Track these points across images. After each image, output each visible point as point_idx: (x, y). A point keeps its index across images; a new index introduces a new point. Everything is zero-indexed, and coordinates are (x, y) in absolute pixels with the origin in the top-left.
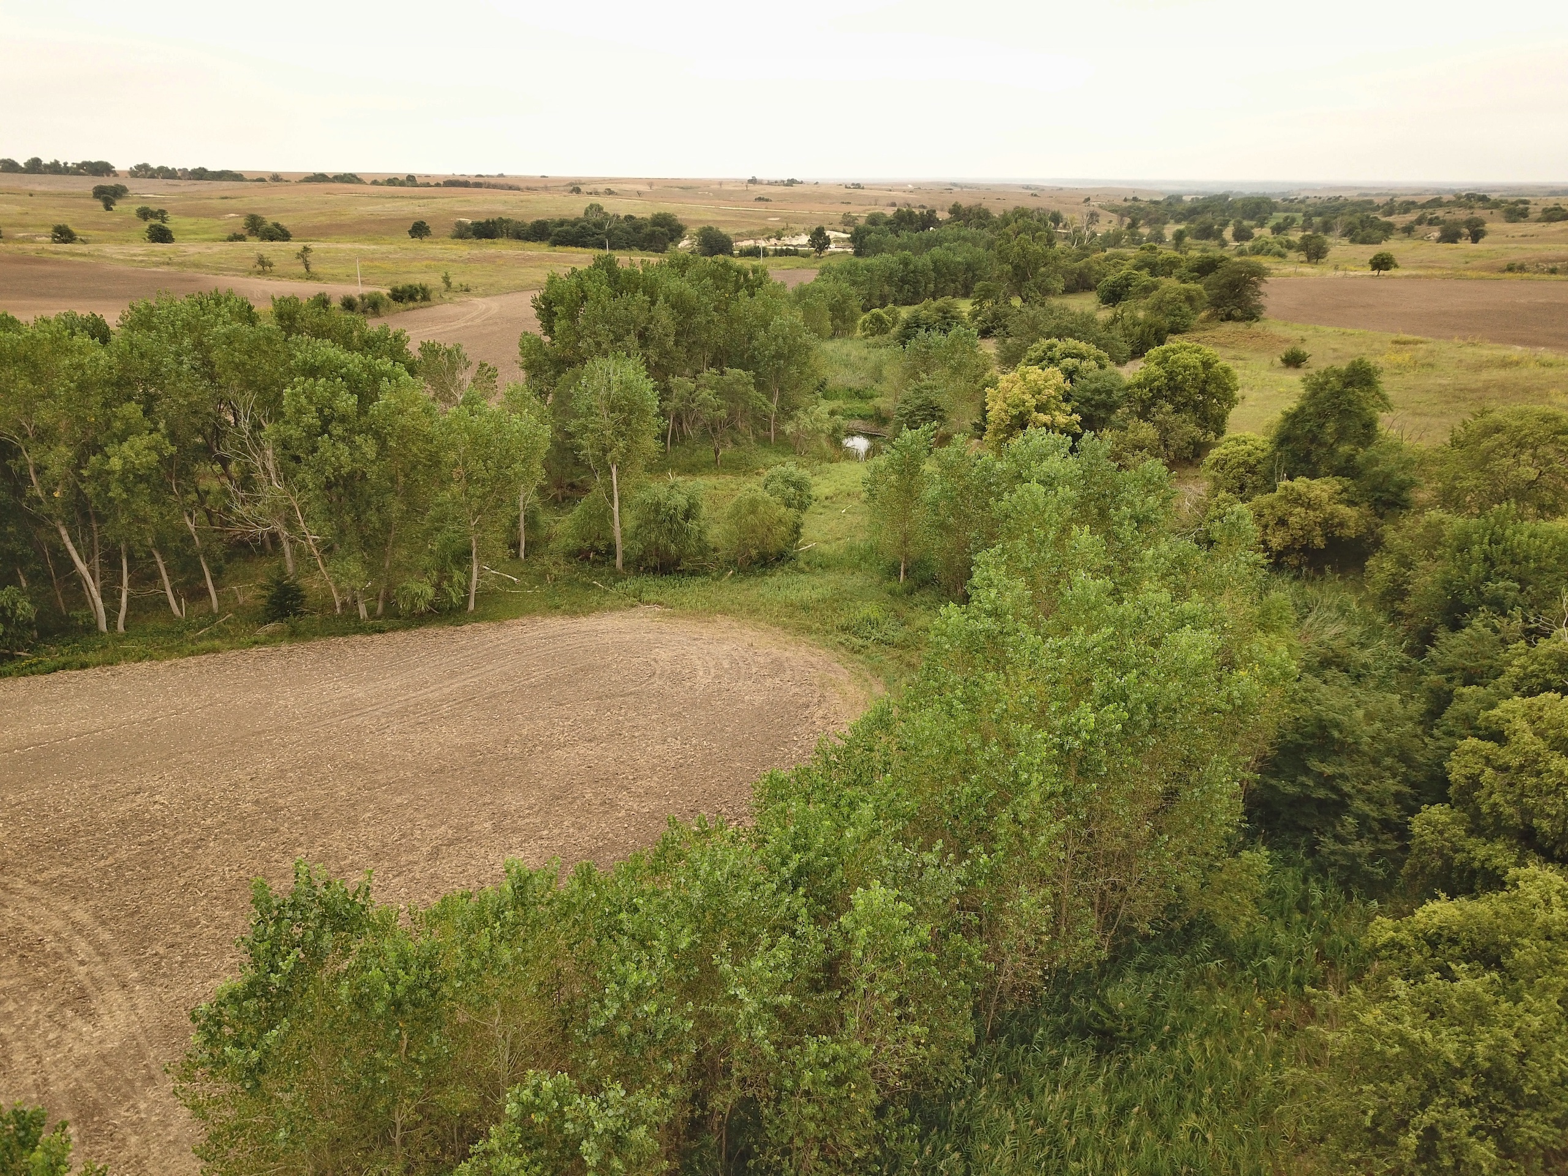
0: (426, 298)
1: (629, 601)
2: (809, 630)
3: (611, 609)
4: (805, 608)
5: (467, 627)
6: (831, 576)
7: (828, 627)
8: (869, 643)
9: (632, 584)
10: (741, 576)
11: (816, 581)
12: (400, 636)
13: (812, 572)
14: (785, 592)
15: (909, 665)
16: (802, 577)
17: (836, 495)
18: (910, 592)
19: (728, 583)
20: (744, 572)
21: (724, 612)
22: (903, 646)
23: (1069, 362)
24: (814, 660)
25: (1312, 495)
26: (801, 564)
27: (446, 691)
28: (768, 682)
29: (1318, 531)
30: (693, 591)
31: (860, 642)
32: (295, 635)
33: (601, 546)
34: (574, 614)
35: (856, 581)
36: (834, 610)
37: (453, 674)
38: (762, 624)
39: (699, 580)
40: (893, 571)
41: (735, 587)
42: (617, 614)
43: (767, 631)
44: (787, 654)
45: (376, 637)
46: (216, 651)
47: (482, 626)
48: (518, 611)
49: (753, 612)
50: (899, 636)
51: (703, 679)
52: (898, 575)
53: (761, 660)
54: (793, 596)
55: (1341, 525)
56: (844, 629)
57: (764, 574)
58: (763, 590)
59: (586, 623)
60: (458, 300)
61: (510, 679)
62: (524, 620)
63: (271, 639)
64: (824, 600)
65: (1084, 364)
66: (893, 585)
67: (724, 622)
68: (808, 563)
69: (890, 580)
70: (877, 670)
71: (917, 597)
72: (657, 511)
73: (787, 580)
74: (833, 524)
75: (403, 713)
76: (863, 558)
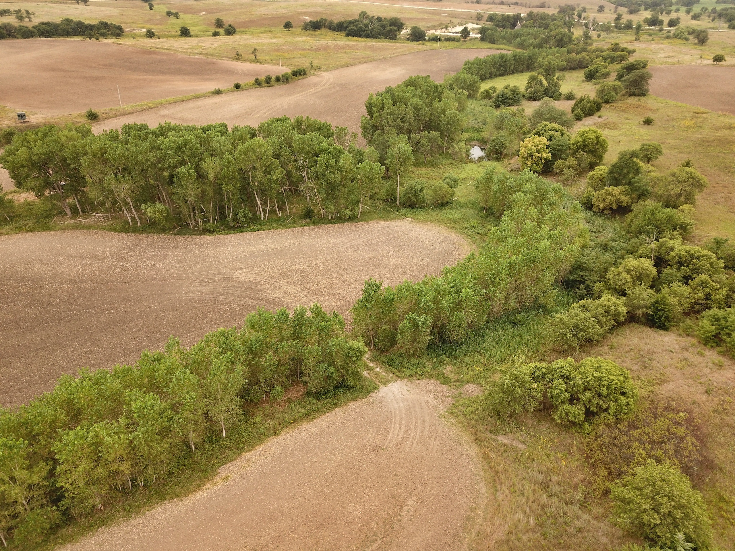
0: (305, 74)
1: (402, 217)
2: (455, 228)
3: (398, 219)
4: (454, 221)
5: (359, 223)
6: (462, 210)
7: (461, 228)
8: (473, 233)
9: (403, 211)
10: (435, 209)
11: (458, 212)
12: (341, 225)
13: (457, 208)
14: (448, 216)
15: (484, 240)
16: (454, 210)
17: (466, 178)
18: (487, 217)
19: (431, 212)
20: (436, 208)
21: (430, 221)
22: (483, 234)
23: (551, 133)
24: (456, 238)
25: (613, 193)
26: (454, 206)
27: (359, 242)
28: (444, 244)
29: (615, 203)
30: (421, 214)
31: (470, 233)
32: (314, 223)
33: (393, 198)
34: (387, 220)
35: (470, 212)
36: (463, 222)
37: (359, 237)
38: (442, 226)
39: (423, 210)
40: (482, 209)
41: (434, 213)
42: (399, 221)
43: (443, 228)
44: (449, 235)
45: (335, 225)
46: (295, 227)
47: (363, 223)
48: (372, 219)
49: (439, 222)
50: (481, 231)
51: (426, 242)
52: (483, 211)
53: (441, 237)
54: (451, 217)
55: (622, 202)
56: (466, 228)
57: (442, 209)
58: (442, 214)
59: (392, 223)
60: (316, 73)
61: (375, 239)
62: (374, 222)
63: (308, 224)
64: (460, 219)
65: (556, 134)
66: (481, 214)
67: (430, 224)
68: (456, 205)
69: (481, 212)
70: (474, 242)
71: (489, 218)
72: (412, 190)
73: (449, 211)
74: (464, 190)
75: (350, 247)
76: (473, 204)
